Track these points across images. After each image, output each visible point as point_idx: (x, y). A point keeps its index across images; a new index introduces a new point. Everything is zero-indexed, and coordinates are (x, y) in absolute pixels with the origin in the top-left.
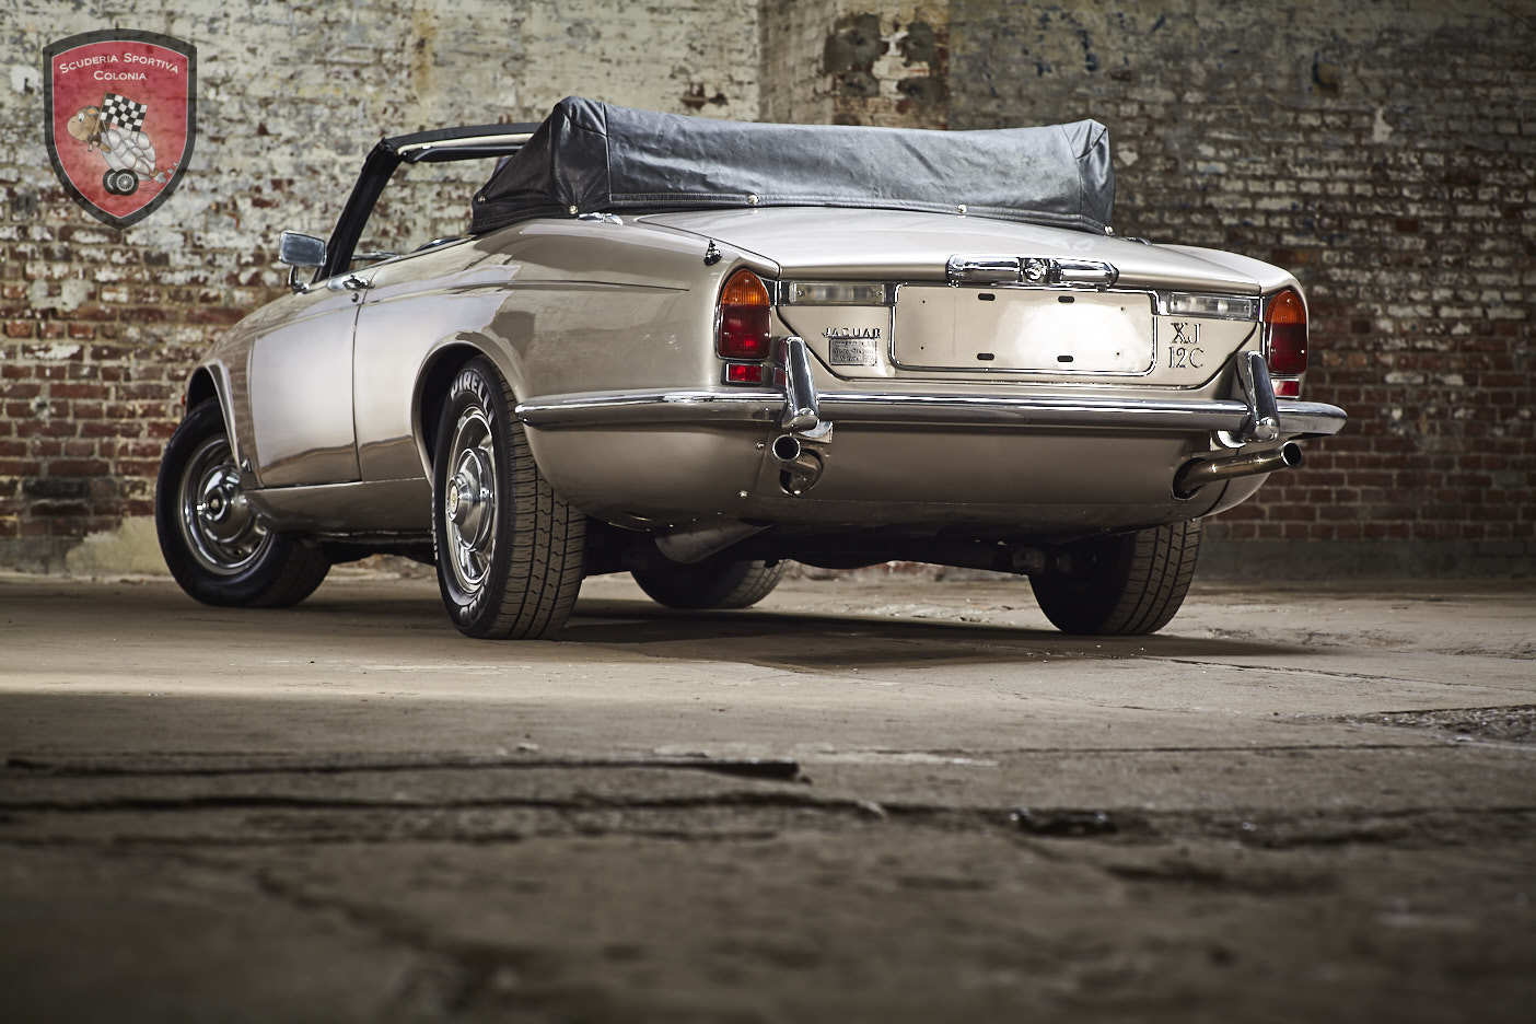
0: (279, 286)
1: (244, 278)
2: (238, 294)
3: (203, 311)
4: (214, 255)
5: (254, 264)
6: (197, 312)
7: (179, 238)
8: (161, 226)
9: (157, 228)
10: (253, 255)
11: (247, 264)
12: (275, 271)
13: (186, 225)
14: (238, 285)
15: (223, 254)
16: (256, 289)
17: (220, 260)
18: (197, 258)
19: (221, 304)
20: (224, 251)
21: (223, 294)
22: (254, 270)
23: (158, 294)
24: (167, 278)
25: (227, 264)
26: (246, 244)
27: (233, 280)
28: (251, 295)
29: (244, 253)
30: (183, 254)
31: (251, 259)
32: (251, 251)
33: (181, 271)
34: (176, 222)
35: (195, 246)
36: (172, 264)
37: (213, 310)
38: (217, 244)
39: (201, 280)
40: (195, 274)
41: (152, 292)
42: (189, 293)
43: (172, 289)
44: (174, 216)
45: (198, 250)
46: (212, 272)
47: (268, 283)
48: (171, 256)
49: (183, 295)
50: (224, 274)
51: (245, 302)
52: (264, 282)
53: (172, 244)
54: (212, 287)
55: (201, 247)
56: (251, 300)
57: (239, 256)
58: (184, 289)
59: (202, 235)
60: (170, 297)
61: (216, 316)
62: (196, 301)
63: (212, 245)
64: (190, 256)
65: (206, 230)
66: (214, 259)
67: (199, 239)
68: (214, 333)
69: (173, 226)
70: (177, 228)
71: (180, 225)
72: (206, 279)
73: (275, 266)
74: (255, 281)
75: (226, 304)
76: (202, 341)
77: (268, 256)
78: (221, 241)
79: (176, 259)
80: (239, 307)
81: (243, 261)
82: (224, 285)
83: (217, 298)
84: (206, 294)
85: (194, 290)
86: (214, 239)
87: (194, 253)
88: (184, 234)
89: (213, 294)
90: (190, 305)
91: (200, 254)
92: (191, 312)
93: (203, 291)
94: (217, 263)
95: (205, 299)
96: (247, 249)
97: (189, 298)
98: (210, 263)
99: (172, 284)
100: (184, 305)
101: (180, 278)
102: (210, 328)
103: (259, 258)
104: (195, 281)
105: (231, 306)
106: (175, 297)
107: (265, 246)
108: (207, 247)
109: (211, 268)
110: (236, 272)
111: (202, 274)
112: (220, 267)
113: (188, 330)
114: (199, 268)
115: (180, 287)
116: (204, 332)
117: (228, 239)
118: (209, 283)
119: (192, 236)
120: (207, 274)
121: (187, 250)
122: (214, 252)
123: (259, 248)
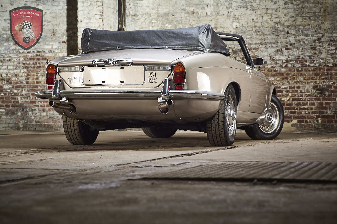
0: (291, 67)
1: (284, 66)
2: (282, 69)
3: (274, 73)
4: (277, 61)
5: (286, 63)
6: (273, 74)
7: (269, 58)
8: (265, 55)
9: (264, 56)
10: (285, 61)
11: (284, 63)
12: (291, 64)
13: (270, 55)
14: (282, 67)
15: (279, 61)
16: (286, 68)
17: (278, 62)
18: (273, 62)
19: (278, 72)
20: (279, 60)
21: (279, 70)
22: (286, 64)
23: (265, 70)
24: (266, 67)
25: (280, 63)
26: (284, 58)
27: (281, 66)
28: (285, 69)
29: (284, 60)
30: (270, 61)
31: (285, 62)
32: (285, 60)
33: (269, 65)
34: (268, 54)
35: (273, 59)
36: (267, 63)
37: (277, 73)
38: (277, 59)
39: (274, 67)
40: (273, 65)
41: (263, 70)
42: (271, 70)
43: (268, 69)
44: (268, 53)
45: (273, 60)
46: (276, 65)
47: (289, 67)
48: (267, 62)
49: (270, 70)
50: (279, 65)
51: (284, 71)
52: (288, 67)
53: (268, 59)
54: (276, 68)
55: (274, 59)
56: (285, 71)
57: (283, 61)
58: (270, 69)
59: (274, 57)
60: (267, 71)
61: (277, 74)
62: (273, 71)
63: (276, 59)
64: (271, 61)
65: (275, 56)
66: (277, 62)
67: (274, 58)
68: (277, 78)
69: (268, 55)
70: (269, 56)
71: (269, 55)
72: (275, 66)
73: (290, 63)
74: (286, 66)
75: (280, 72)
76: (274, 80)
77: (289, 61)
78: (278, 58)
79: (268, 62)
80: (282, 72)
81: (283, 62)
82: (279, 68)
83: (277, 71)
84: (275, 70)
85: (272, 69)
86: (277, 57)
87: (272, 61)
88: (270, 57)
89: (276, 70)
90: (271, 72)
91: (274, 61)
92: (272, 74)
93: (274, 69)
94: (277, 63)
95: (275, 71)
96: (284, 59)
97: (271, 71)
98: (276, 63)
99: (267, 68)
100: (270, 72)
101: (269, 66)
102: (276, 77)
103: (287, 61)
104: (273, 67)
105: (281, 72)
106: (268, 71)
107: (288, 58)
108: (275, 59)
109: (276, 64)
110: (282, 65)
111: (274, 65)
112: (278, 63)
113: (271, 78)
114: (273, 64)
115: (269, 68)
116: (275, 78)
117: (280, 57)
118: (276, 67)
119: (272, 57)
120: (275, 65)
121: (271, 60)
122: (277, 60)
123: (287, 59)
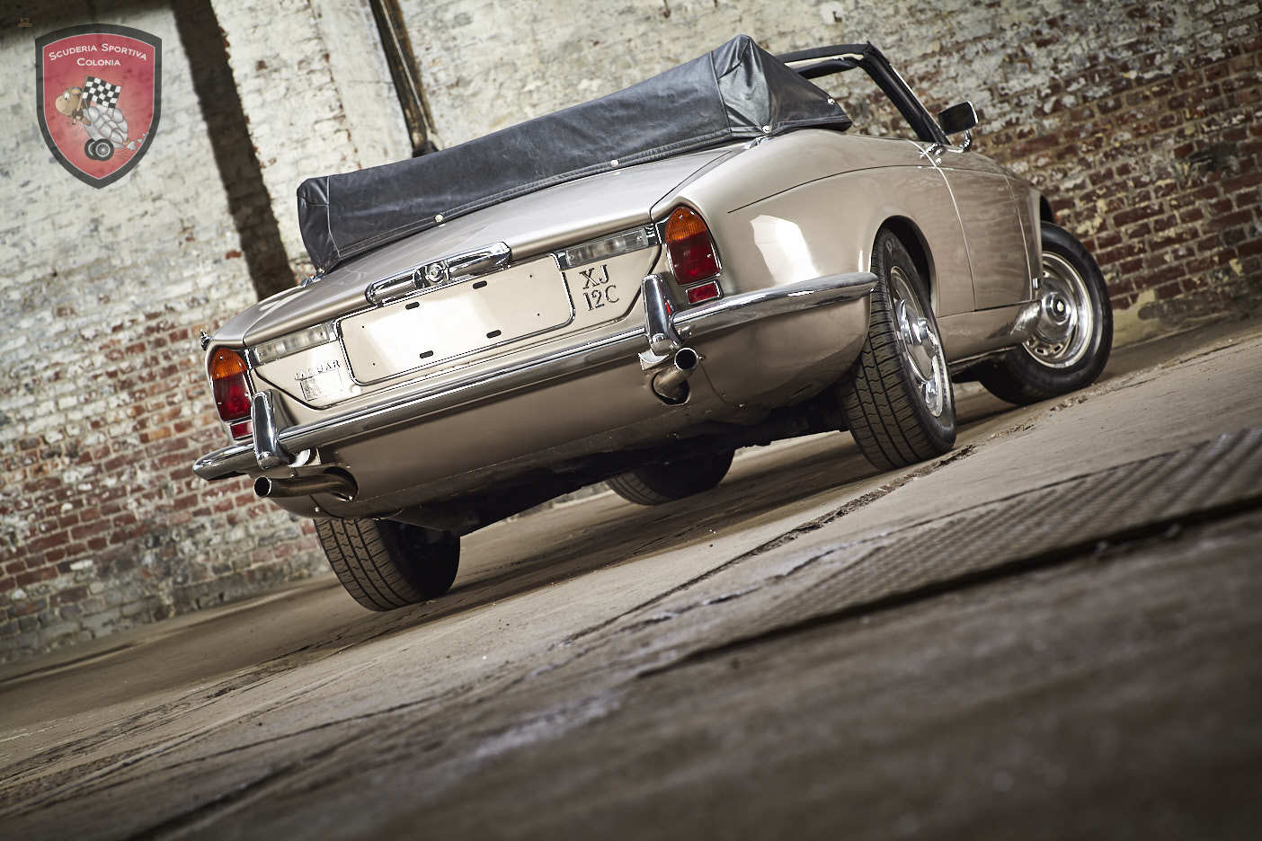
0: (1078, 105)
1: (1047, 108)
2: (1046, 123)
3: (1023, 145)
4: (1018, 97)
5: (1052, 94)
6: (1018, 148)
7: (987, 94)
8: (970, 89)
9: (968, 92)
10: (1049, 87)
11: (1047, 96)
12: (1071, 93)
13: (988, 82)
14: (1045, 115)
15: (1026, 94)
16: (1060, 113)
17: (1024, 100)
18: (1006, 105)
19: (1036, 134)
20: (1025, 92)
21: (1035, 127)
22: (1054, 99)
23: (984, 144)
24: (987, 129)
25: (1031, 101)
26: (1041, 80)
27: (1039, 112)
28: (1057, 120)
29: (1042, 88)
30: (994, 106)
31: (1049, 91)
32: (1048, 84)
33: (996, 120)
34: (981, 82)
35: (1001, 95)
36: (987, 117)
37: (1030, 142)
38: (1018, 88)
39: (1014, 121)
40: (1008, 118)
41: (978, 144)
42: (1007, 135)
43: (993, 136)
44: (978, 78)
45: (1005, 98)
46: (1021, 112)
47: (1068, 105)
48: (985, 110)
49: (1003, 138)
50: (1031, 110)
51: (1054, 126)
52: (1065, 106)
53: (982, 101)
54: (1024, 124)
55: (1006, 94)
56: (1059, 124)
57: (1039, 92)
58: (1002, 133)
59: (1004, 85)
60: (994, 143)
61: (1034, 146)
62: (1015, 139)
63: (1014, 90)
64: (999, 105)
65: (1007, 81)
66: (1020, 101)
67: (1003, 89)
68: (1036, 160)
69: (979, 86)
70: (983, 87)
71: (985, 83)
72: (1018, 119)
73: (1069, 89)
74: (1058, 107)
75: (1040, 134)
76: (1030, 170)
77: (1062, 83)
78: (1021, 85)
79: (990, 112)
80: (1051, 132)
81: (1043, 94)
82: (1034, 119)
83: (1031, 131)
84: (1022, 131)
85: (1010, 131)
86: (1015, 85)
87: (1002, 102)
88: (990, 90)
89: (1026, 129)
90: (1011, 144)
91: (1008, 102)
92: (1013, 149)
93: (1018, 130)
94: (1023, 104)
95: (1022, 135)
96: (1043, 84)
97: (1009, 138)
98: (1018, 105)
99: (992, 132)
100: (1006, 146)
101: (997, 125)
102: (1033, 157)
103: (1056, 88)
104: (1009, 124)
105: (1044, 134)
106: (997, 142)
107: (1057, 77)
108: (1011, 93)
109: (1019, 110)
110: (1039, 105)
111: (1013, 116)
112: (1026, 105)
113: (1015, 165)
114: (1009, 112)
115: (999, 132)
116: (1028, 162)
117: (1026, 81)
118: (1021, 122)
119: (997, 89)
120: (1017, 115)
121: (995, 101)
122: (1018, 95)
123: (1053, 79)
